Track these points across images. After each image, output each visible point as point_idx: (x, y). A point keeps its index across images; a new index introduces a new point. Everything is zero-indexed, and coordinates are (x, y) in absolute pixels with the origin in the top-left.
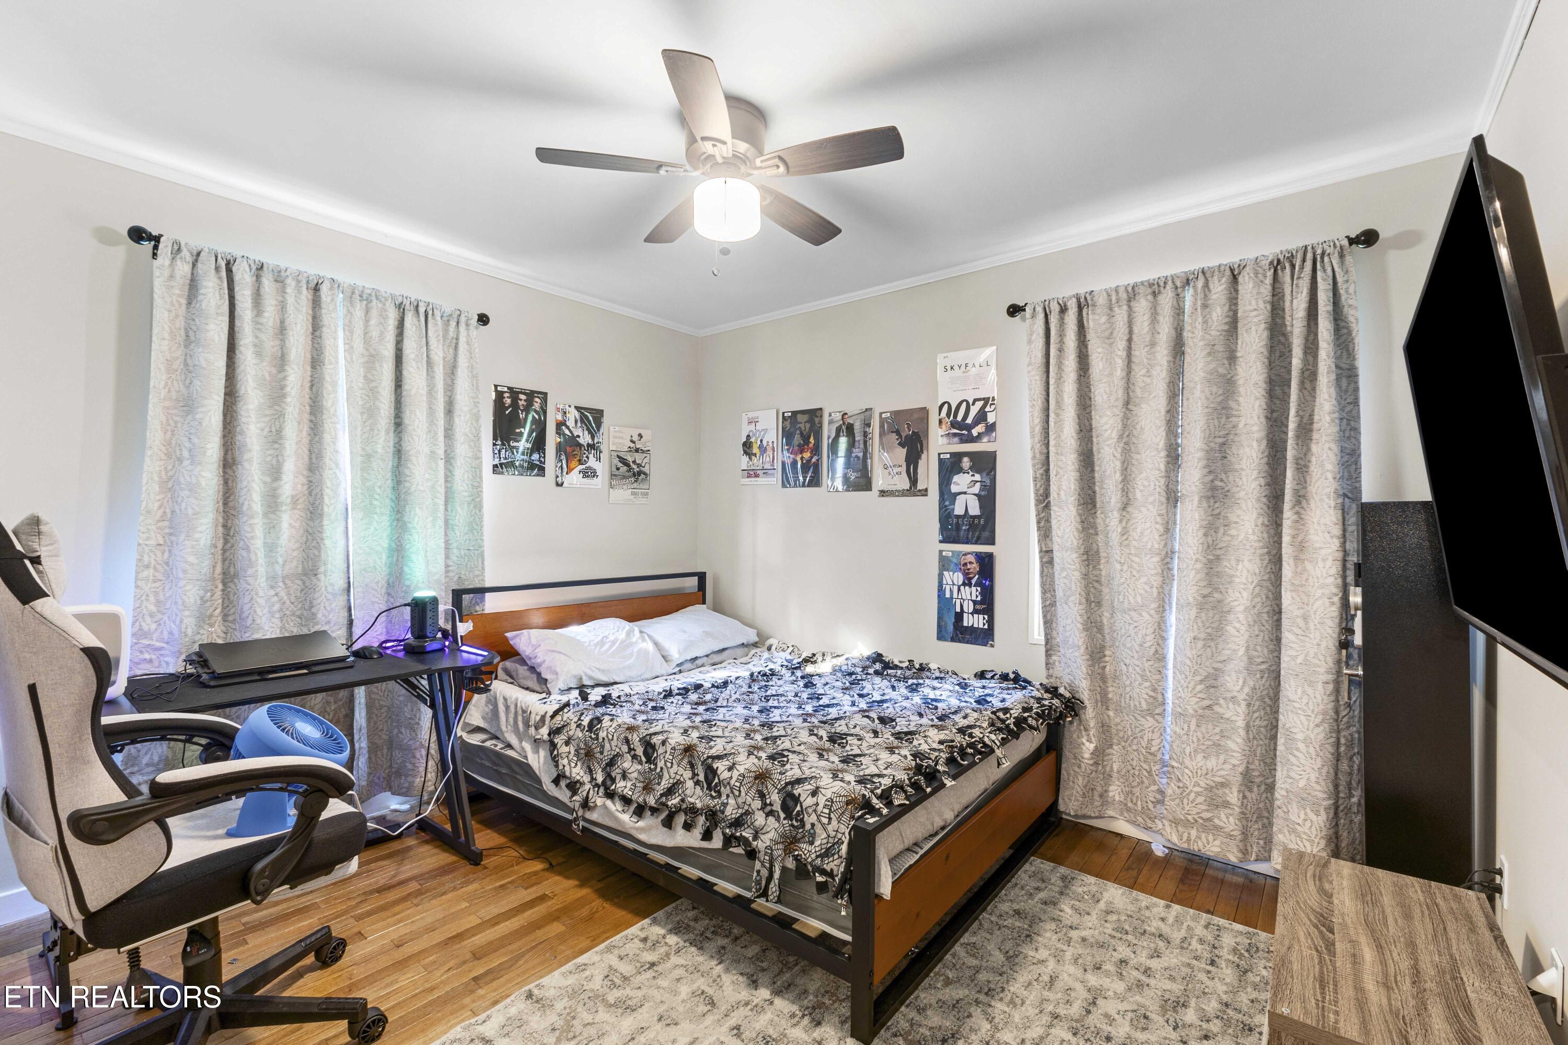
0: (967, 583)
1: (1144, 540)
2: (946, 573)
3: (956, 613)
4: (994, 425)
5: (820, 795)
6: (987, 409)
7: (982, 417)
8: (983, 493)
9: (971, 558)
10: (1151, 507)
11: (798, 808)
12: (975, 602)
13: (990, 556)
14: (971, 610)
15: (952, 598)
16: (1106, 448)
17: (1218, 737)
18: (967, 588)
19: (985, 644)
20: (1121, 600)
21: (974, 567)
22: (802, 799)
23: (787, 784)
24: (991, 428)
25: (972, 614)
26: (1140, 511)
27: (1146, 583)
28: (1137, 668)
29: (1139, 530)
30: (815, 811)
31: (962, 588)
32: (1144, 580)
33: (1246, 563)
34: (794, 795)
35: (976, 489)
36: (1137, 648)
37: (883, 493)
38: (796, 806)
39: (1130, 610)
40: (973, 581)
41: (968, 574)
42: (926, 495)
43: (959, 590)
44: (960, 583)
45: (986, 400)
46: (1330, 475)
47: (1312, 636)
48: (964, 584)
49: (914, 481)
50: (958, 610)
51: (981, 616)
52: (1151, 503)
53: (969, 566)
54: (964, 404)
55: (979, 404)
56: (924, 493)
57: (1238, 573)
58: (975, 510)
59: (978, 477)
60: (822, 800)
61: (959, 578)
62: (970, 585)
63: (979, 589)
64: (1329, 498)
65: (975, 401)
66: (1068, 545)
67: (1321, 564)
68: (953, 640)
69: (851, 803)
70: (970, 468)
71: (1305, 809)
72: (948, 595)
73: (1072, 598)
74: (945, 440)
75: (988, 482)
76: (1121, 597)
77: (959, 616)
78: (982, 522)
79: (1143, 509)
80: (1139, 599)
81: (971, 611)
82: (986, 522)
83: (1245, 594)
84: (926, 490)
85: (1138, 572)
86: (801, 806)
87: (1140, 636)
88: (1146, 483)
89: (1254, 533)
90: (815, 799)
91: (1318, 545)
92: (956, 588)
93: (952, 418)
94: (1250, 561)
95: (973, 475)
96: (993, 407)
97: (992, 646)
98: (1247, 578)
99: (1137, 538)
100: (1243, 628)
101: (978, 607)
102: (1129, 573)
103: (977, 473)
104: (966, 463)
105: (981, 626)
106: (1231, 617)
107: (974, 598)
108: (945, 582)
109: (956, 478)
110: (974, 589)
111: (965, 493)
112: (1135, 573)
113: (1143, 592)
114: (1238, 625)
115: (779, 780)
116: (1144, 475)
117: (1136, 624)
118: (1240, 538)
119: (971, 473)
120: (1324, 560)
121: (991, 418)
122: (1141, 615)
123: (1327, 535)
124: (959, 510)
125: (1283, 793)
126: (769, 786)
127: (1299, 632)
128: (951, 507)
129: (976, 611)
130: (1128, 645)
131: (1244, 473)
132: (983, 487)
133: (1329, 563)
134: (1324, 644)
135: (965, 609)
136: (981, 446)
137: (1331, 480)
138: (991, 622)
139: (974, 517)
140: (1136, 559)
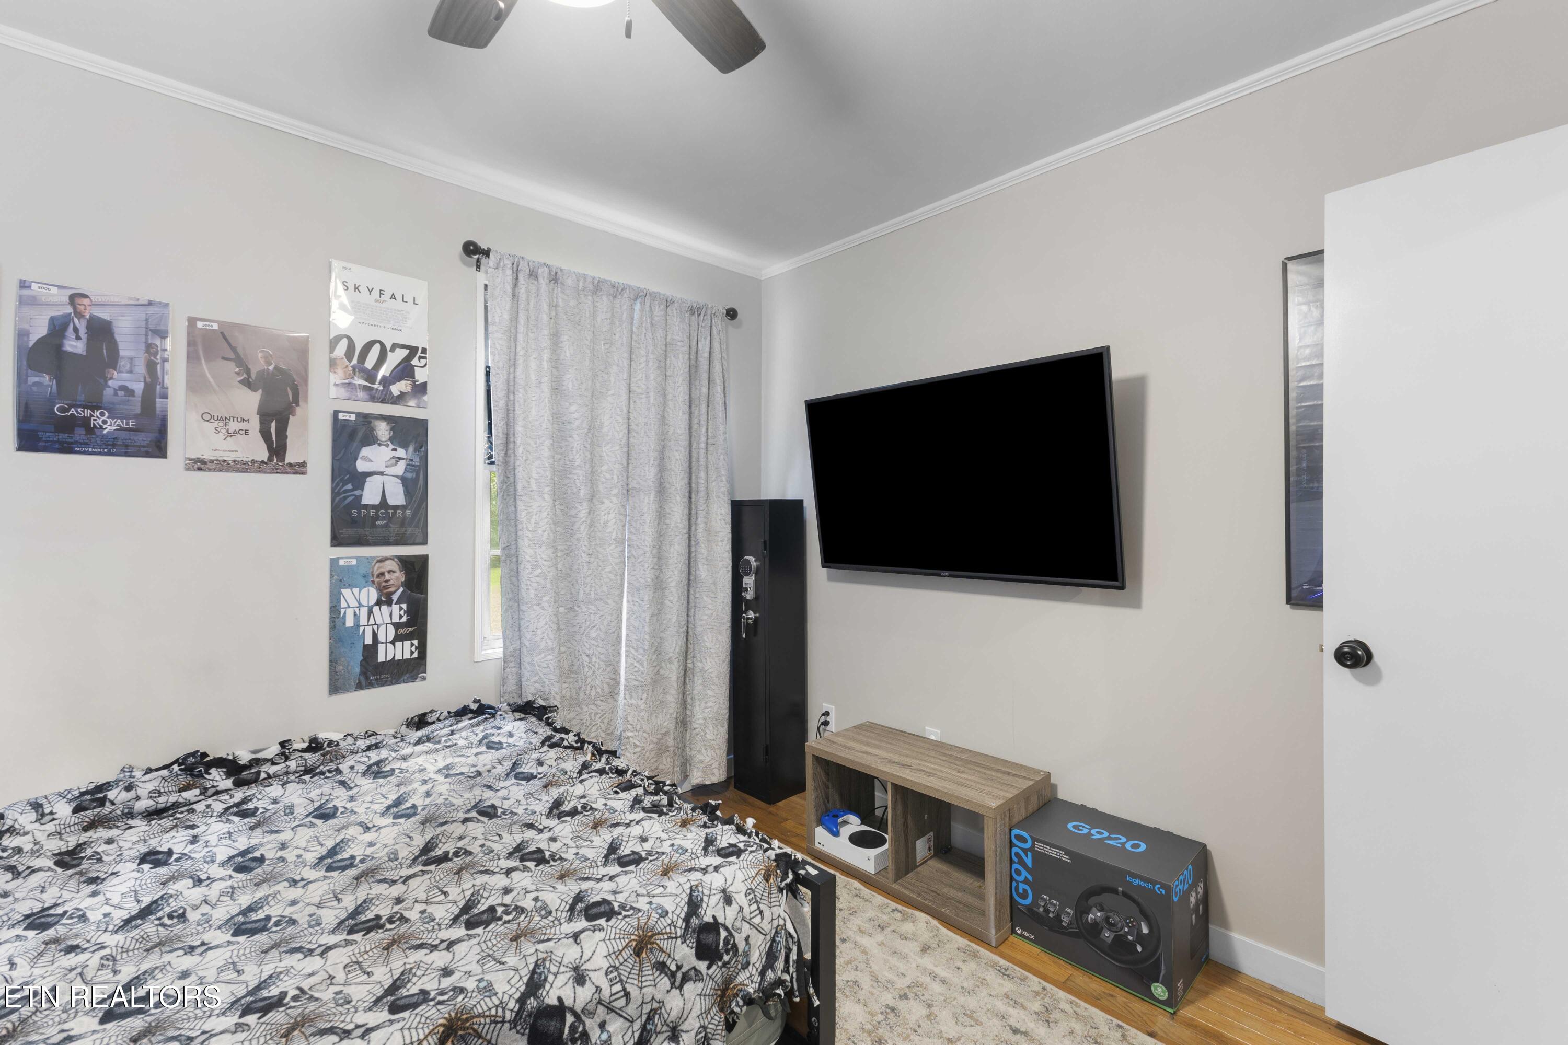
0: (385, 600)
1: (608, 531)
2: (346, 592)
3: (366, 647)
4: (424, 385)
5: (735, 896)
6: (415, 362)
7: (405, 370)
8: (409, 475)
9: (392, 565)
10: (614, 499)
11: (723, 934)
12: (397, 626)
13: (424, 560)
14: (391, 636)
15: (357, 626)
16: (576, 437)
17: (661, 696)
18: (384, 608)
19: (414, 678)
20: (587, 592)
21: (397, 577)
22: (721, 920)
23: (687, 920)
24: (421, 389)
25: (393, 642)
26: (603, 503)
27: (610, 572)
28: (601, 656)
29: (602, 521)
30: (743, 919)
31: (376, 609)
32: (608, 569)
33: (676, 546)
34: (708, 924)
35: (400, 469)
36: (602, 636)
37: (199, 465)
38: (718, 934)
39: (596, 600)
40: (395, 597)
41: (385, 587)
42: (303, 473)
43: (370, 612)
44: (373, 600)
45: (413, 350)
46: (724, 479)
47: (719, 597)
48: (379, 603)
49: (277, 449)
50: (369, 641)
51: (407, 644)
52: (614, 495)
53: (387, 577)
54: (377, 347)
55: (402, 354)
56: (299, 468)
57: (671, 556)
58: (396, 497)
59: (401, 452)
60: (741, 899)
61: (371, 595)
62: (389, 603)
63: (404, 606)
64: (724, 495)
65: (394, 346)
66: (544, 538)
67: (720, 544)
68: (359, 687)
69: (769, 876)
70: (391, 439)
71: (717, 726)
72: (350, 623)
73: (545, 599)
74: (343, 392)
75: (417, 461)
76: (588, 589)
77: (371, 651)
78: (408, 513)
79: (606, 501)
80: (605, 588)
81: (391, 638)
82: (414, 514)
83: (676, 572)
84: (303, 465)
85: (603, 562)
86: (727, 929)
87: (605, 623)
88: (608, 476)
89: (682, 522)
90: (734, 905)
91: (718, 530)
92: (364, 612)
93: (355, 361)
94: (679, 544)
95: (395, 450)
96: (423, 362)
97: (424, 679)
98: (677, 559)
99: (600, 529)
100: (675, 600)
101: (402, 631)
102: (595, 563)
103: (401, 447)
104: (383, 430)
105: (407, 656)
106: (667, 592)
107: (396, 619)
108: (343, 604)
109: (365, 451)
110: (395, 608)
111: (381, 474)
112: (600, 564)
113: (608, 580)
114: (671, 598)
115: (672, 924)
116: (605, 468)
117: (602, 613)
118: (672, 525)
119: (391, 446)
120: (722, 541)
121: (421, 376)
122: (607, 603)
123: (723, 522)
124: (370, 495)
125: (702, 721)
126: (664, 945)
127: (712, 595)
128: (357, 493)
129: (398, 638)
130: (593, 635)
131: (673, 472)
132: (410, 467)
133: (725, 542)
134: (725, 601)
135: (381, 638)
136: (407, 411)
137: (725, 482)
138: (422, 649)
139: (396, 508)
140: (601, 550)
